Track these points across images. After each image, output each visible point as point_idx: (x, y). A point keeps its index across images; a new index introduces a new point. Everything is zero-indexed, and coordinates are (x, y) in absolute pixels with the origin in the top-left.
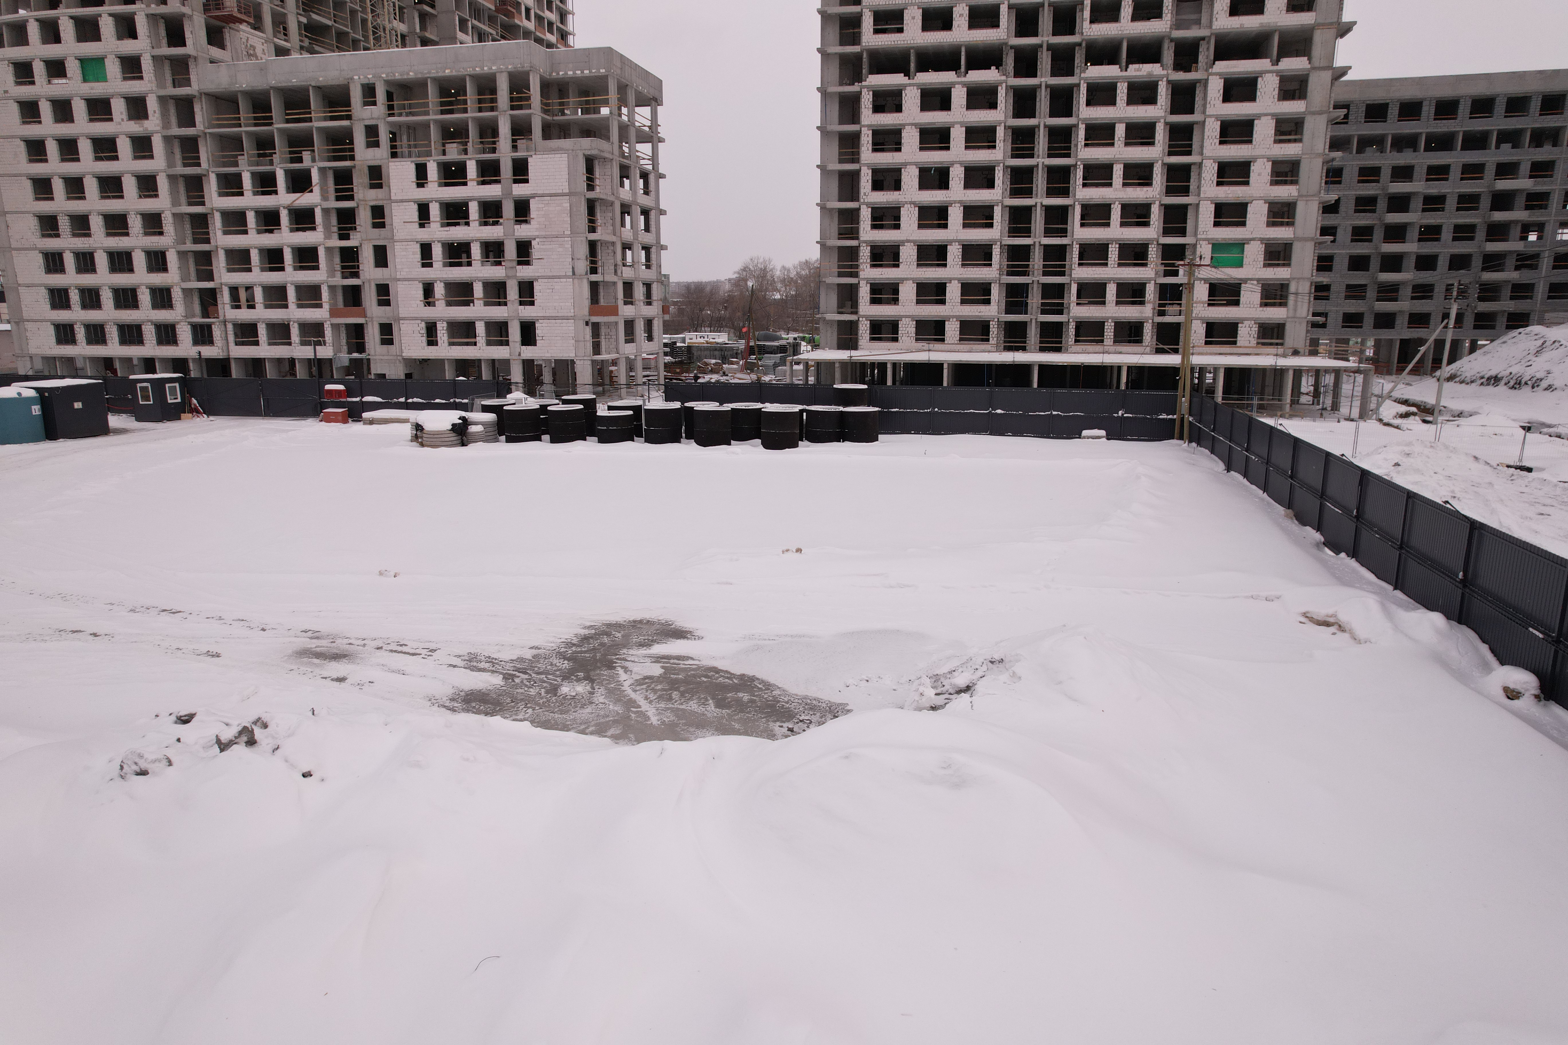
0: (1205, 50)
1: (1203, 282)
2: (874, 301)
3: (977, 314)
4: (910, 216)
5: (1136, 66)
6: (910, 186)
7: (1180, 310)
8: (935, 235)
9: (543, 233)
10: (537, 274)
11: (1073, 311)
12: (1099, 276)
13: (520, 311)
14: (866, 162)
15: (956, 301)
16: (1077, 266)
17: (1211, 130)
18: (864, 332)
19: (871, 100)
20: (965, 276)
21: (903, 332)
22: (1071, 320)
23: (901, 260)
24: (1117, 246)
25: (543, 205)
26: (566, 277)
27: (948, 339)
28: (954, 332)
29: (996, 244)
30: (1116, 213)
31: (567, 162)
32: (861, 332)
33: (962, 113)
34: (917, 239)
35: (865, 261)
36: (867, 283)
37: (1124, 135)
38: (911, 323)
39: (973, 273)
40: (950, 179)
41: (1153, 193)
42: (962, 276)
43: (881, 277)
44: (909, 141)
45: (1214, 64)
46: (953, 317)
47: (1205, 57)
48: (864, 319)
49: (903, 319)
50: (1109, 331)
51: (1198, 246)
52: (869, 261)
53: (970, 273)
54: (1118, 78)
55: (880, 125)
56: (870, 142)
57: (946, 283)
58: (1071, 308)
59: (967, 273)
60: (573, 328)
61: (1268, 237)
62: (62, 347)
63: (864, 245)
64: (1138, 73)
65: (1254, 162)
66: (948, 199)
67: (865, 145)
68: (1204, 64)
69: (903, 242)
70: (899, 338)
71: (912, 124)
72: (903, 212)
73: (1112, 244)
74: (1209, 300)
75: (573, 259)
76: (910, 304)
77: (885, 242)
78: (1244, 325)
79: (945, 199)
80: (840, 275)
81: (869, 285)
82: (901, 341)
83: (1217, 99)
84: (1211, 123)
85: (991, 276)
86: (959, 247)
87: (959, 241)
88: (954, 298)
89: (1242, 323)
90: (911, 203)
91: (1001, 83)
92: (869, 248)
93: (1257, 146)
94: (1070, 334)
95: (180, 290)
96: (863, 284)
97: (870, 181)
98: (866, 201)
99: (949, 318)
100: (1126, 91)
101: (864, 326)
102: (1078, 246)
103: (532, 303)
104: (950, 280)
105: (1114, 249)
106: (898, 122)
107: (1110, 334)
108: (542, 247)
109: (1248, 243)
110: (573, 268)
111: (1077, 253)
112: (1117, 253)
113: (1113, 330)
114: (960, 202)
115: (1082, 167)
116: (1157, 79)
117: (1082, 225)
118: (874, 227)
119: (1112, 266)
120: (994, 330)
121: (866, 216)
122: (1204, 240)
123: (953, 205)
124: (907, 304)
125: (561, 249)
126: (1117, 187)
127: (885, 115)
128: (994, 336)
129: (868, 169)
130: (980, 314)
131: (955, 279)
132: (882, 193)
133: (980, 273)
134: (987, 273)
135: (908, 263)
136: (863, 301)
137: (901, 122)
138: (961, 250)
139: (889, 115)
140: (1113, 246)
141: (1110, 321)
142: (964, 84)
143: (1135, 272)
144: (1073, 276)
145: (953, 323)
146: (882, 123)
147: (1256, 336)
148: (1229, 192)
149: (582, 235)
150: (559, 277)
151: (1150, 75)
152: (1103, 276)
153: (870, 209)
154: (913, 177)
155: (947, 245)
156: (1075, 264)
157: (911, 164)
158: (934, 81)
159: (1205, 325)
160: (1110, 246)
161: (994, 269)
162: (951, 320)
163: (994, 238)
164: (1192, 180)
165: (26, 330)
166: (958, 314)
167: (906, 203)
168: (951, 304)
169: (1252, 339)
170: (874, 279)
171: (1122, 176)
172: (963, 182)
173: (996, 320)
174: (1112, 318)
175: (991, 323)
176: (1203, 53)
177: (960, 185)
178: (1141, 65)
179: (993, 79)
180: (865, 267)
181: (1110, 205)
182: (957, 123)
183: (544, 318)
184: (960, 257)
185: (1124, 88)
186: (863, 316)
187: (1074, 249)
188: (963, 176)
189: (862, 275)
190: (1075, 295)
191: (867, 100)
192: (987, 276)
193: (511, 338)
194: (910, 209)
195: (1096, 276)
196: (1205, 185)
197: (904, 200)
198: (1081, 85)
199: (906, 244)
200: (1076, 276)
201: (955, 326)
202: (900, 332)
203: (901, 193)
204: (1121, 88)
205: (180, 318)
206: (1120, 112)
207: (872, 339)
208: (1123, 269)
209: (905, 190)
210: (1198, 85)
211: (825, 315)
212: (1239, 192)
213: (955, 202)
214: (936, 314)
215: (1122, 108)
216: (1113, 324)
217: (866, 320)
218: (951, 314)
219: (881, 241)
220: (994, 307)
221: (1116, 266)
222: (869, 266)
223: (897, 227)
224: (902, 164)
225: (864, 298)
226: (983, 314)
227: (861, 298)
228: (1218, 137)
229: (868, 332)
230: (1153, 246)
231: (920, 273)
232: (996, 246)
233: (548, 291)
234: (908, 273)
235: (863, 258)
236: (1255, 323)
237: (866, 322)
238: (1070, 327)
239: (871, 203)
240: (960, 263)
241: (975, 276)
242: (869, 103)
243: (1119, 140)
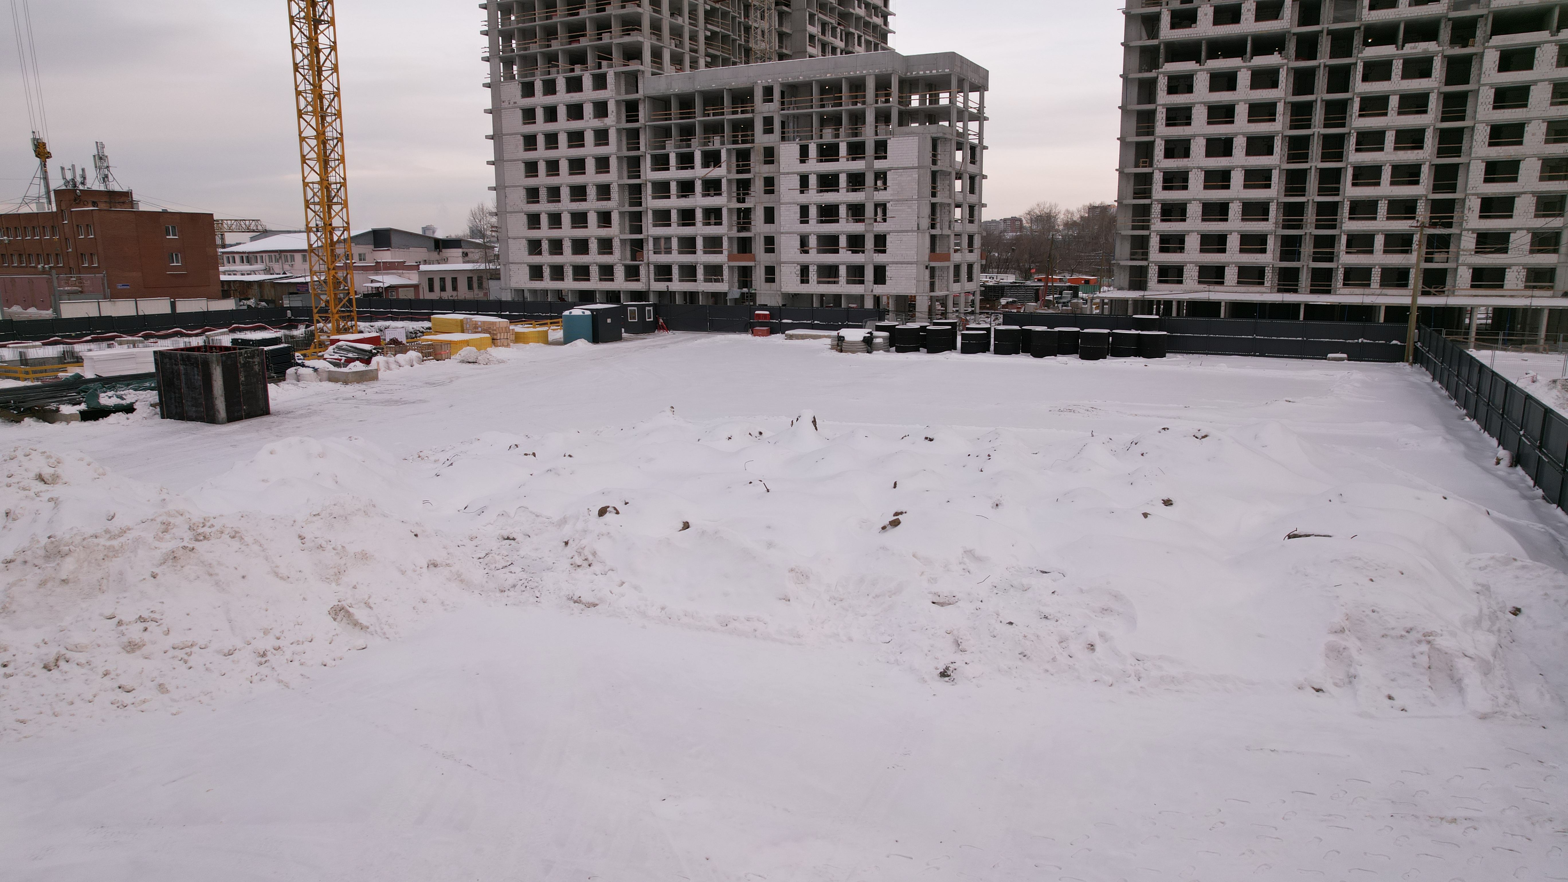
0: (1483, 26)
1: (1470, 232)
2: (1162, 250)
3: (1254, 261)
4: (1197, 179)
5: (1412, 45)
6: (1198, 154)
7: (1448, 258)
8: (1218, 194)
9: (896, 198)
10: (889, 229)
11: (1342, 259)
12: (1368, 228)
13: (874, 258)
14: (1160, 135)
15: (1235, 250)
16: (1347, 220)
17: (1484, 98)
18: (1153, 275)
19: (1166, 83)
20: (1244, 229)
21: (1187, 276)
22: (1340, 267)
23: (1187, 216)
24: (1387, 202)
25: (897, 176)
26: (912, 231)
27: (1227, 281)
28: (1233, 276)
29: (1273, 202)
30: (1386, 174)
31: (917, 143)
32: (1150, 275)
33: (1246, 93)
34: (1203, 197)
35: (1156, 216)
36: (1157, 235)
37: (1397, 106)
38: (1194, 268)
39: (1252, 226)
40: (1234, 147)
41: (1424, 155)
42: (1241, 229)
43: (1170, 229)
44: (1199, 116)
45: (1491, 38)
46: (1232, 263)
47: (1482, 32)
48: (1153, 265)
49: (1188, 265)
50: (1375, 276)
51: (1467, 201)
52: (1159, 216)
53: (1249, 226)
54: (1394, 56)
55: (1173, 104)
56: (1164, 118)
57: (1227, 235)
58: (1341, 256)
59: (1246, 226)
60: (915, 271)
61: (1540, 190)
62: (533, 282)
63: (1155, 203)
64: (1414, 51)
65: (1529, 123)
66: (1231, 164)
67: (1160, 121)
68: (1481, 38)
69: (1190, 201)
70: (1184, 281)
71: (1201, 103)
72: (1191, 175)
73: (1382, 200)
74: (1476, 248)
75: (918, 217)
76: (1194, 252)
77: (1173, 200)
78: (1511, 270)
79: (1228, 165)
80: (1134, 228)
81: (1158, 236)
82: (1185, 283)
83: (1492, 69)
84: (1485, 91)
85: (1267, 229)
86: (1239, 204)
87: (1240, 200)
88: (1234, 247)
89: (1510, 268)
90: (1198, 168)
91: (1282, 66)
92: (1160, 205)
93: (1532, 110)
94: (1339, 278)
95: (619, 240)
96: (1153, 235)
97: (1163, 150)
98: (1159, 167)
99: (1228, 264)
100: (1401, 67)
101: (1153, 270)
102: (1349, 203)
103: (884, 252)
104: (1231, 232)
105: (1383, 205)
106: (1189, 101)
107: (1376, 278)
108: (894, 208)
109: (1519, 197)
110: (918, 224)
111: (1348, 208)
112: (1386, 208)
113: (1379, 275)
114: (1242, 167)
115: (1355, 134)
116: (1432, 55)
117: (1354, 185)
118: (1165, 188)
119: (1381, 219)
120: (1268, 274)
121: (1158, 179)
122: (1473, 195)
123: (1236, 169)
124: (1191, 252)
125: (910, 210)
126: (1389, 150)
127: (1178, 95)
128: (1268, 279)
129: (1162, 140)
130: (1257, 261)
131: (1235, 231)
132: (1173, 160)
133: (1257, 226)
134: (1264, 226)
135: (1194, 218)
136: (1153, 249)
137: (1192, 101)
138: (1241, 207)
139: (1181, 95)
140: (1383, 202)
141: (1377, 267)
142: (1248, 68)
143: (1403, 225)
144: (1343, 228)
145: (1232, 268)
146: (1175, 102)
147: (1524, 280)
148: (1501, 151)
149: (926, 199)
150: (907, 231)
151: (1425, 51)
152: (1371, 228)
153: (1162, 174)
154: (1200, 146)
155: (1229, 203)
156: (1345, 218)
157: (1199, 135)
158: (1221, 67)
159: (1471, 271)
160: (1379, 202)
161: (1271, 223)
162: (1230, 266)
163: (1271, 196)
164: (1464, 142)
165: (510, 270)
166: (1236, 261)
167: (1194, 168)
168: (1231, 252)
169: (1519, 282)
170: (1163, 231)
171: (1393, 141)
172: (1245, 150)
173: (1271, 266)
174: (1379, 265)
175: (1266, 268)
176: (1480, 29)
177: (1242, 153)
178: (1417, 44)
179: (1275, 63)
180: (1156, 221)
181: (1381, 166)
182: (1241, 101)
183: (893, 263)
184: (1240, 212)
185: (1399, 64)
186: (1152, 262)
187: (1345, 206)
188: (1245, 144)
189: (1153, 228)
190: (1345, 245)
191: (1162, 84)
192: (1264, 229)
193: (866, 278)
194: (1197, 173)
195: (1365, 228)
196: (1476, 146)
197: (1192, 166)
198: (1358, 64)
199: (1193, 202)
200: (1346, 228)
201: (1234, 271)
202: (1184, 276)
203: (1189, 159)
204: (1396, 64)
205: (617, 261)
206: (1395, 85)
207: (1160, 282)
208: (1392, 221)
209: (1194, 157)
210: (1474, 57)
211: (1119, 262)
212: (1512, 151)
213: (1237, 167)
214: (1217, 261)
215: (1396, 82)
216: (1380, 270)
217: (1155, 265)
218: (1231, 261)
219: (1171, 200)
220: (1269, 255)
221: (1385, 219)
222: (1159, 220)
223: (1185, 188)
224: (1191, 136)
225: (1154, 247)
226: (1259, 261)
227: (1151, 247)
228: (1492, 103)
229: (1156, 275)
230: (1422, 201)
231: (1204, 226)
232: (1273, 204)
233: (897, 242)
234: (1193, 226)
235: (1154, 213)
236: (1523, 268)
237: (1155, 267)
238: (1339, 272)
239: (1163, 168)
240: (1240, 218)
241: (1253, 229)
242: (1164, 86)
243: (1392, 110)
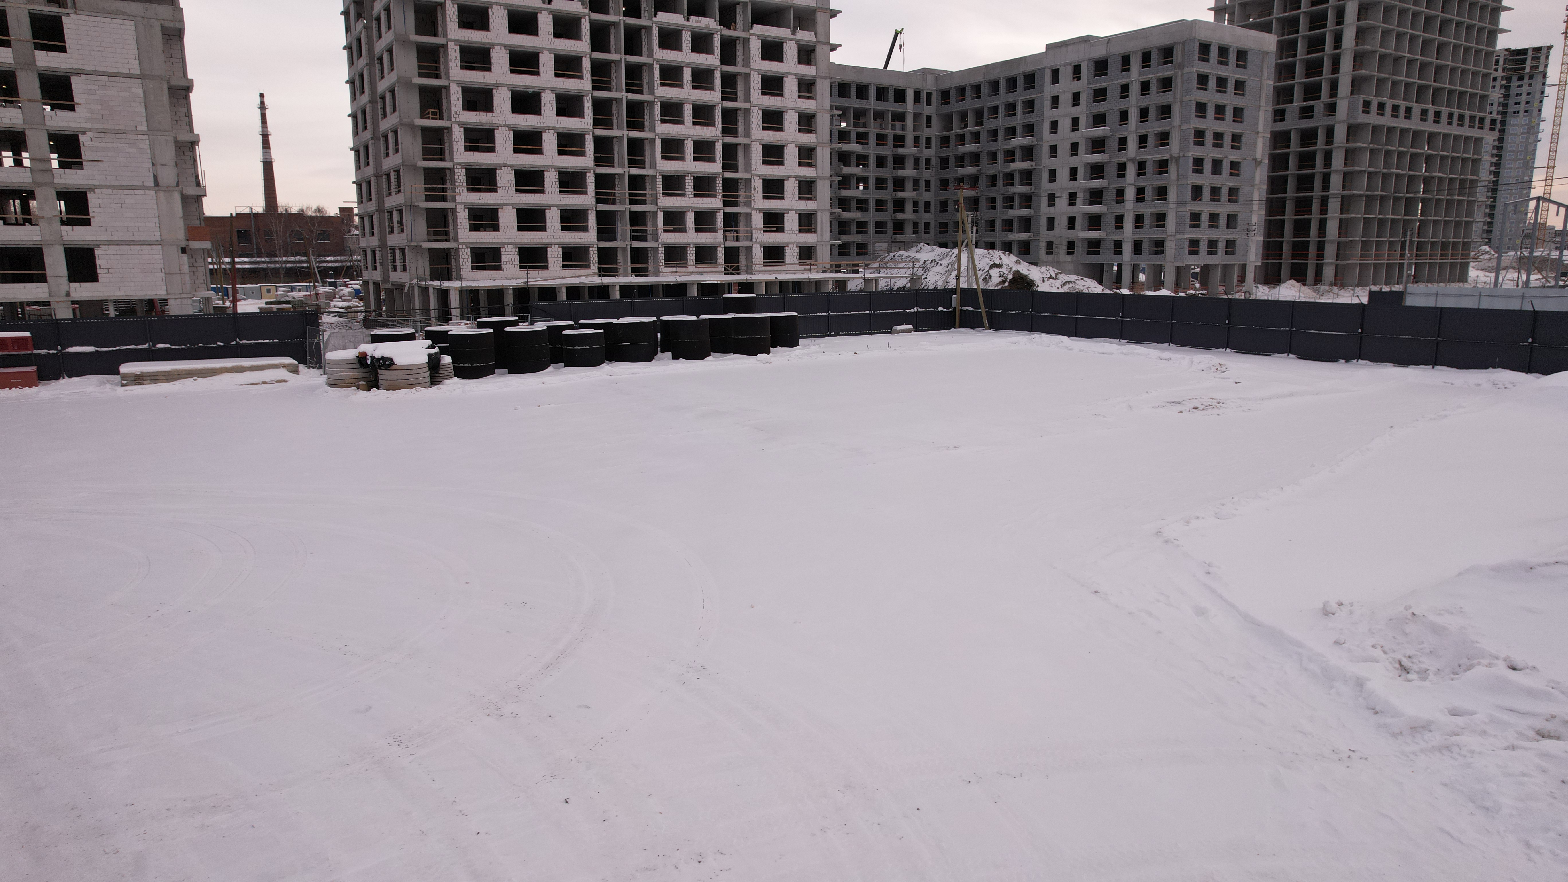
0: (741, 13)
1: (758, 211)
2: (474, 228)
3: (578, 240)
4: (505, 139)
5: (697, 18)
6: (503, 109)
7: (737, 236)
8: (531, 160)
9: (100, 126)
10: (91, 182)
11: (661, 237)
12: (680, 205)
13: (64, 233)
14: (455, 79)
15: (556, 227)
16: (661, 195)
17: (755, 82)
18: (465, 260)
19: (456, 13)
20: (564, 203)
21: (507, 260)
22: (660, 246)
23: (499, 185)
24: (692, 178)
25: (96, 88)
26: (143, 187)
27: (552, 266)
28: (558, 259)
29: (590, 172)
30: (689, 148)
31: (134, 33)
32: (461, 260)
33: (550, 40)
34: (514, 163)
35: (461, 184)
36: (465, 208)
37: (691, 79)
38: (514, 250)
39: (571, 199)
40: (543, 104)
41: (717, 132)
42: (561, 203)
43: (480, 201)
44: (500, 61)
45: (751, 26)
46: (555, 243)
47: (741, 19)
48: (464, 247)
49: (506, 246)
50: (691, 255)
51: (753, 181)
52: (465, 184)
53: (568, 199)
54: (683, 26)
55: (468, 42)
56: (459, 58)
57: (545, 209)
58: (659, 234)
59: (565, 199)
60: (161, 257)
61: (800, 175)
63: (458, 167)
64: (698, 25)
65: (787, 112)
66: (542, 125)
67: (453, 61)
68: (741, 25)
69: (500, 166)
70: (503, 266)
71: (501, 45)
72: (497, 134)
73: (688, 176)
74: (764, 227)
75: (153, 164)
76: (511, 230)
77: (480, 165)
78: (789, 248)
79: (539, 125)
80: (429, 199)
81: (467, 210)
82: (505, 269)
83: (757, 56)
84: (755, 76)
85: (587, 203)
86: (555, 173)
87: (555, 168)
88: (555, 224)
89: (788, 247)
90: (506, 126)
91: (584, 16)
92: (464, 170)
93: (787, 99)
94: (661, 258)
96: (460, 208)
97: (461, 99)
98: (458, 120)
99: (551, 245)
100: (690, 39)
101: (465, 254)
102: (661, 177)
103: (87, 223)
104: (550, 206)
105: (690, 181)
106: (487, 41)
107: (692, 258)
108: (98, 144)
109: (787, 180)
110: (155, 177)
111: (661, 183)
112: (693, 184)
113: (694, 255)
114: (554, 128)
115: (659, 103)
116: (712, 32)
117: (664, 158)
118: (468, 149)
119: (690, 196)
120: (594, 256)
121: (458, 137)
122: (757, 175)
123: (547, 131)
124: (508, 231)
125: (133, 150)
126: (689, 124)
127: (473, 31)
128: (594, 262)
129: (458, 86)
130: (580, 241)
131: (554, 205)
132: (475, 113)
133: (577, 199)
134: (583, 200)
135: (507, 188)
136: (462, 227)
137: (490, 41)
138: (558, 177)
139: (476, 31)
140: (689, 178)
141: (691, 246)
142: (550, 12)
143: (708, 202)
144: (659, 205)
145: (556, 249)
146: (470, 39)
147: (798, 257)
148: (771, 136)
149: (167, 133)
150: (133, 188)
151: (707, 27)
152: (683, 205)
153: (462, 130)
154: (505, 99)
155: (543, 171)
156: (660, 193)
157: (503, 85)
158: (520, 4)
159: (762, 249)
160: (687, 178)
161: (590, 197)
162: (553, 246)
163: (587, 166)
164: (739, 123)
166: (559, 240)
167: (500, 125)
168: (552, 231)
169: (795, 260)
170: (472, 204)
171: (692, 115)
172: (555, 109)
173: (595, 246)
174: (693, 243)
175: (591, 249)
176: (739, 16)
177: (552, 112)
178: (700, 18)
179: (576, 10)
180: (461, 191)
181: (684, 140)
182: (546, 49)
183: (109, 243)
184: (558, 183)
185: (688, 36)
186: (463, 244)
187: (658, 180)
188: (554, 102)
189: (459, 199)
190: (662, 222)
191: (452, 13)
192: (584, 203)
193: (49, 271)
194: (505, 132)
195: (677, 205)
196: (754, 129)
197: (498, 122)
198: (654, 28)
199: (503, 168)
200: (661, 205)
201: (557, 253)
202: (503, 260)
203: (494, 114)
204: (686, 36)
206: (687, 57)
207: (474, 268)
208: (698, 199)
209: (499, 112)
210: (738, 41)
211: (421, 244)
212: (778, 136)
213: (549, 128)
214: (538, 241)
215: (688, 54)
216: (694, 249)
217: (467, 248)
218: (553, 241)
219: (477, 164)
220: (592, 234)
221: (693, 196)
222: (465, 190)
223: (492, 150)
224: (494, 85)
225: (463, 224)
226: (583, 240)
227: (459, 224)
228: (760, 88)
229: (469, 260)
230: (720, 179)
231: (519, 198)
232: (590, 174)
233: (113, 206)
234: (507, 198)
235: (459, 181)
236: (797, 247)
237: (466, 250)
238: (660, 252)
239: (463, 123)
240: (558, 190)
241: (573, 203)
242: (455, 17)
243: (687, 82)
